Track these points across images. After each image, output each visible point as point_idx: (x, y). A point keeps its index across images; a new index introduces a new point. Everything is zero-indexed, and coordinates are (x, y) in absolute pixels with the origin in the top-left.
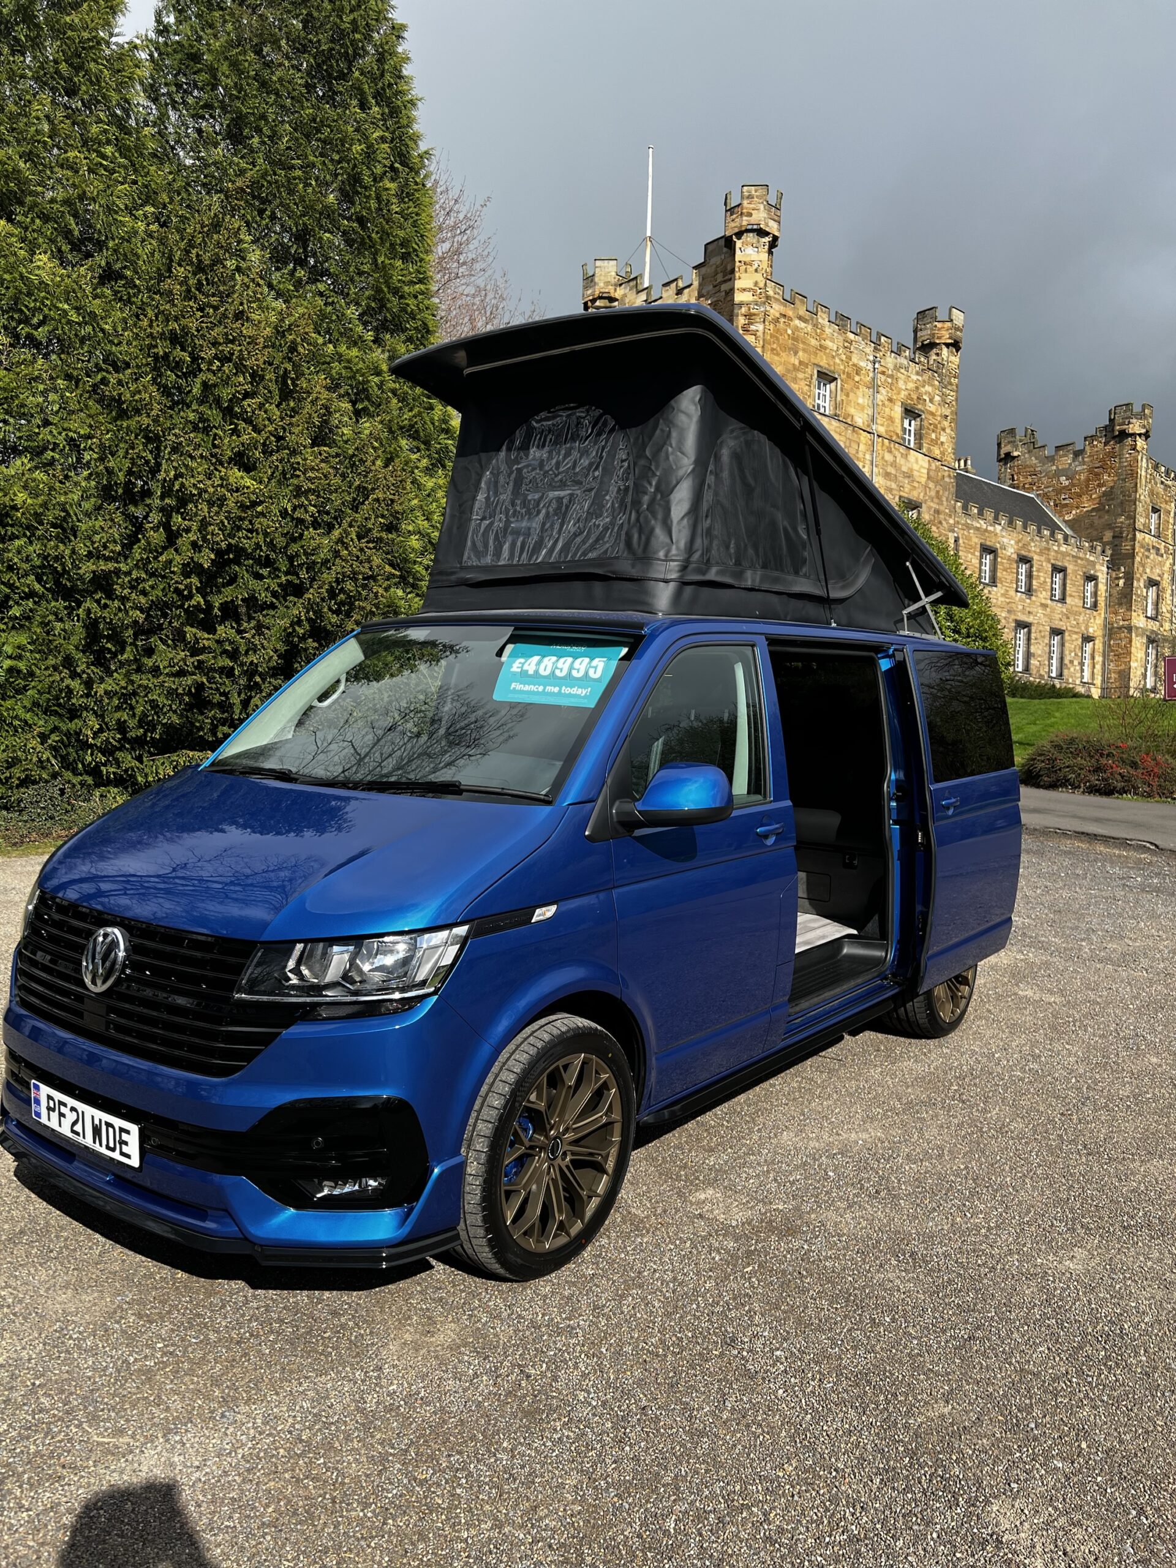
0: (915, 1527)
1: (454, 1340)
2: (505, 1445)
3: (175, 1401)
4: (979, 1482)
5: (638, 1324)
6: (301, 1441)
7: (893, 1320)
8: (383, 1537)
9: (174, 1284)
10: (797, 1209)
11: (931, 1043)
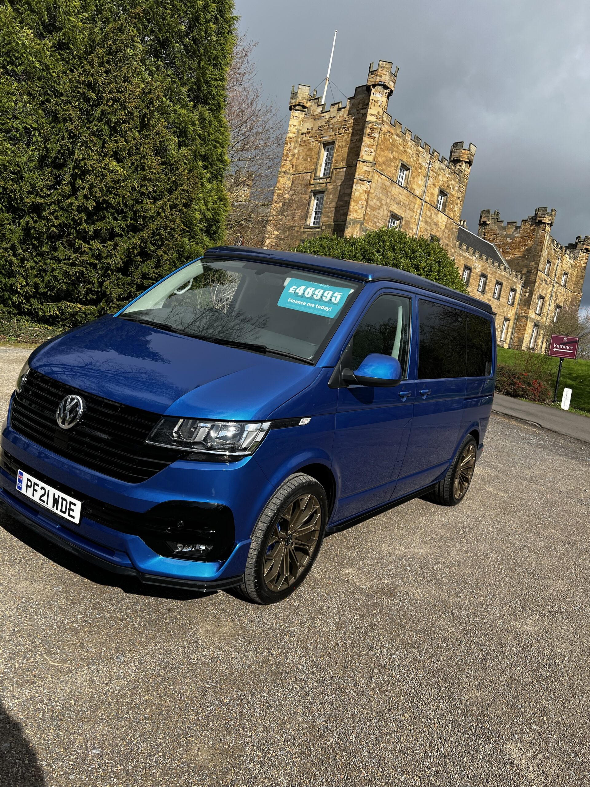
0: (471, 752)
1: (232, 631)
2: (265, 688)
3: (91, 647)
4: (499, 732)
5: (324, 634)
6: (160, 676)
7: (447, 646)
8: (208, 731)
9: (83, 584)
10: (394, 584)
11: (448, 508)
